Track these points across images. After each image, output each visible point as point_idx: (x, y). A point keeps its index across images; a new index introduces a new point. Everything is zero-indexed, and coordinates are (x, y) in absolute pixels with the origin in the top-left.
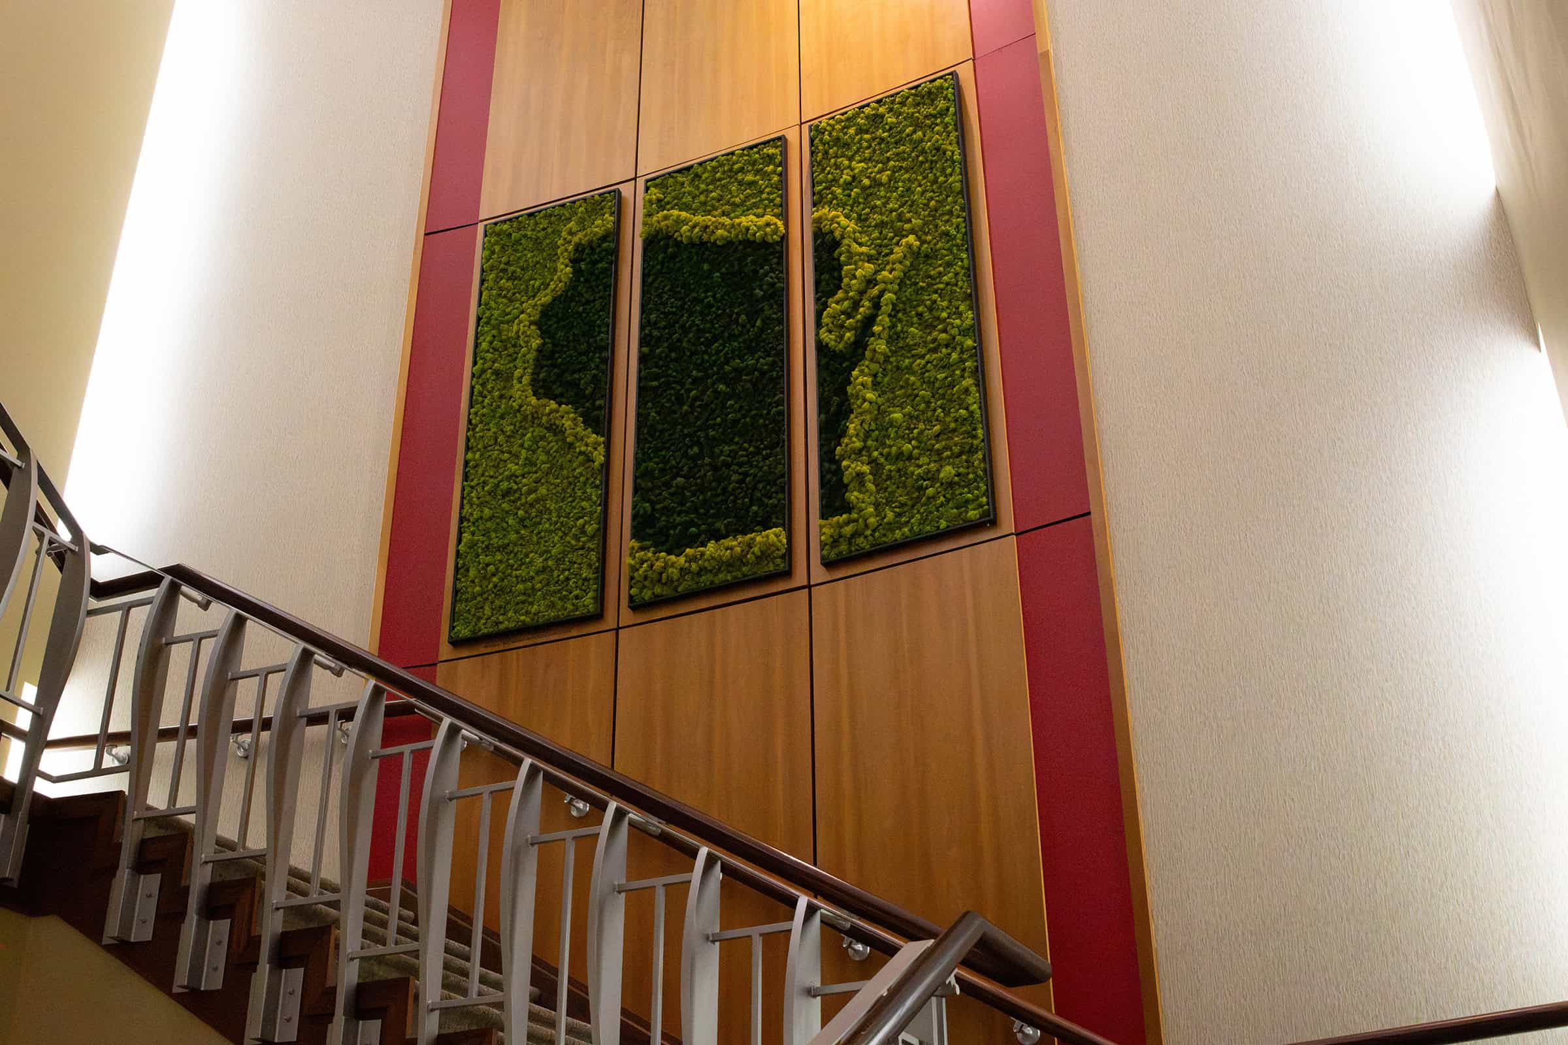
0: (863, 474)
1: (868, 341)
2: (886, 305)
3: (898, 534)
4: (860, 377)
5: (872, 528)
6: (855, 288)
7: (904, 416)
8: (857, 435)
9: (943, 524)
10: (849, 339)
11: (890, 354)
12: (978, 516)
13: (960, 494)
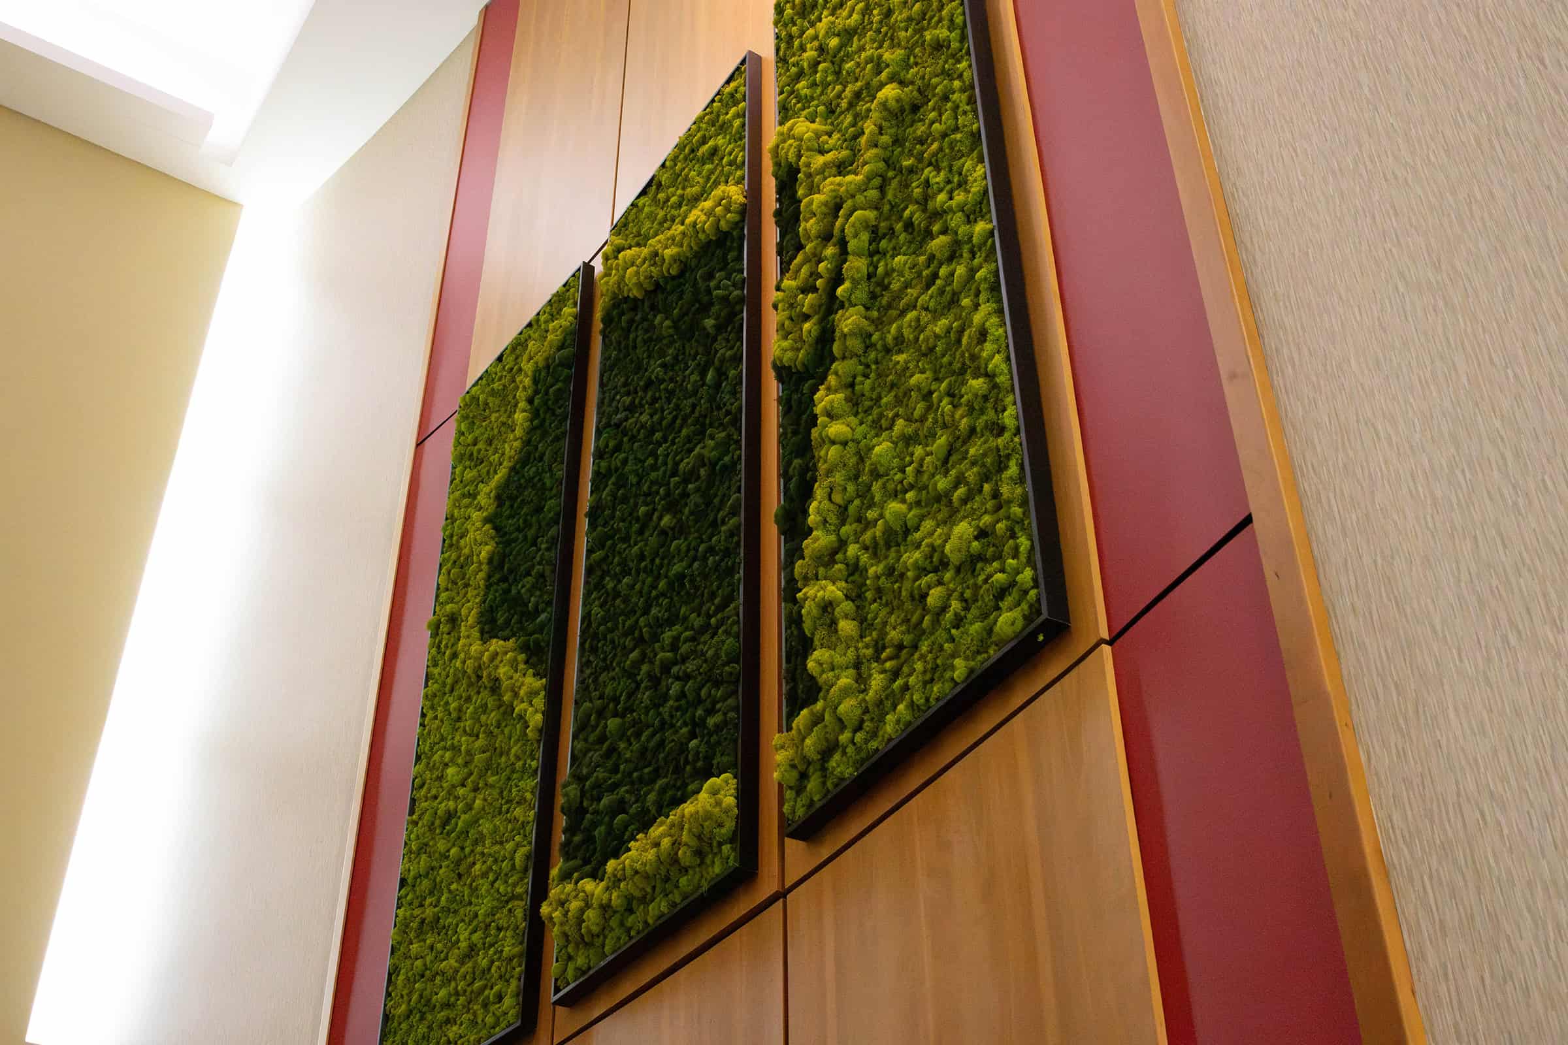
0: (830, 603)
1: (834, 321)
2: (856, 236)
3: (890, 726)
4: (824, 399)
5: (850, 723)
6: (813, 232)
7: (895, 444)
8: (825, 521)
9: (960, 668)
10: (810, 332)
11: (871, 329)
12: (1020, 624)
13: (986, 581)
